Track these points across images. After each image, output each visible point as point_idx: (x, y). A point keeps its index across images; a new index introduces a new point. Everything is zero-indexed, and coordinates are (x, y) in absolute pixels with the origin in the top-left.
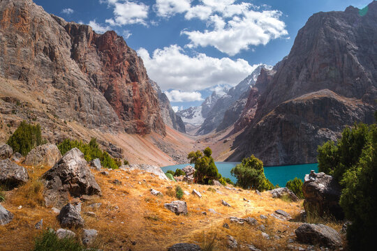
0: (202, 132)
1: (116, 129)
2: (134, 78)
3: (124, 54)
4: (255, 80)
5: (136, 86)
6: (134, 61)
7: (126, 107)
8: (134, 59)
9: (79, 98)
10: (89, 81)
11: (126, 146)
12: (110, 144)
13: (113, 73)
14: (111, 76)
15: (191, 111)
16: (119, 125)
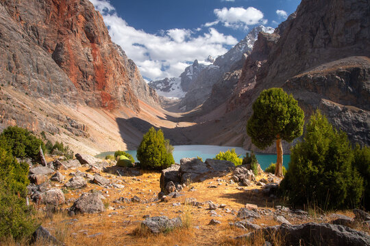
0: (184, 108)
1: (74, 100)
2: (92, 38)
3: (76, 4)
4: (251, 46)
5: (96, 49)
6: (91, 16)
7: (85, 75)
8: (91, 13)
9: (14, 56)
10: (26, 35)
11: (91, 123)
12: (68, 119)
13: (62, 29)
14: (59, 32)
15: (168, 83)
16: (76, 95)
